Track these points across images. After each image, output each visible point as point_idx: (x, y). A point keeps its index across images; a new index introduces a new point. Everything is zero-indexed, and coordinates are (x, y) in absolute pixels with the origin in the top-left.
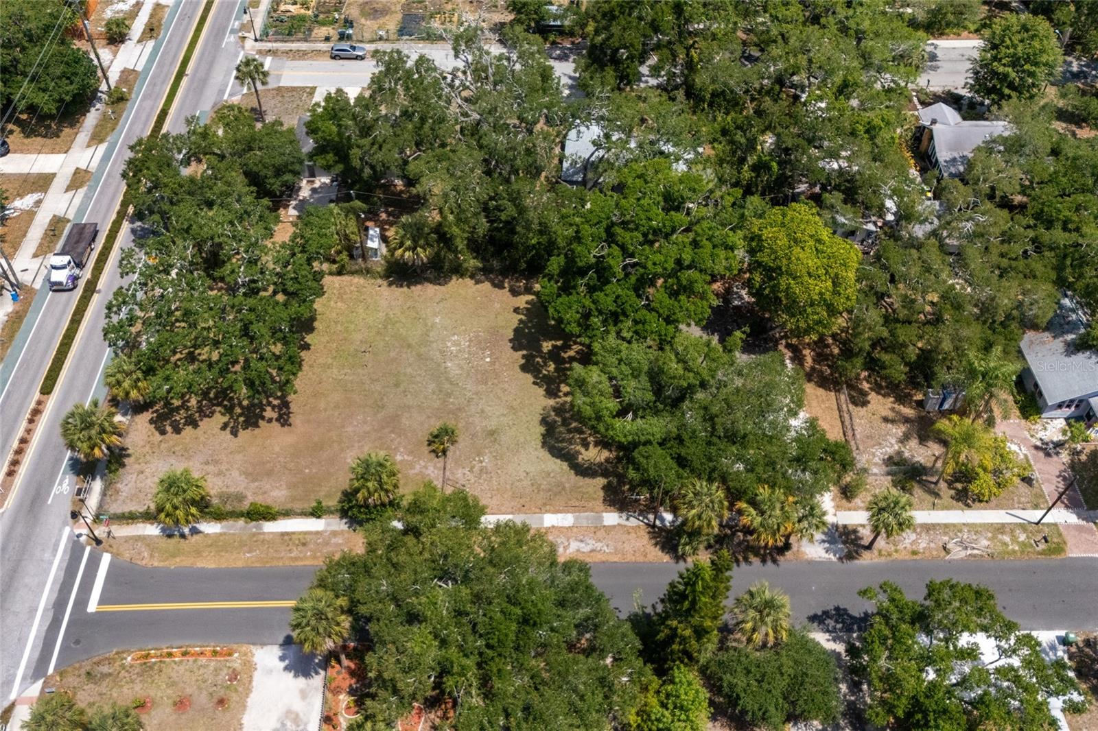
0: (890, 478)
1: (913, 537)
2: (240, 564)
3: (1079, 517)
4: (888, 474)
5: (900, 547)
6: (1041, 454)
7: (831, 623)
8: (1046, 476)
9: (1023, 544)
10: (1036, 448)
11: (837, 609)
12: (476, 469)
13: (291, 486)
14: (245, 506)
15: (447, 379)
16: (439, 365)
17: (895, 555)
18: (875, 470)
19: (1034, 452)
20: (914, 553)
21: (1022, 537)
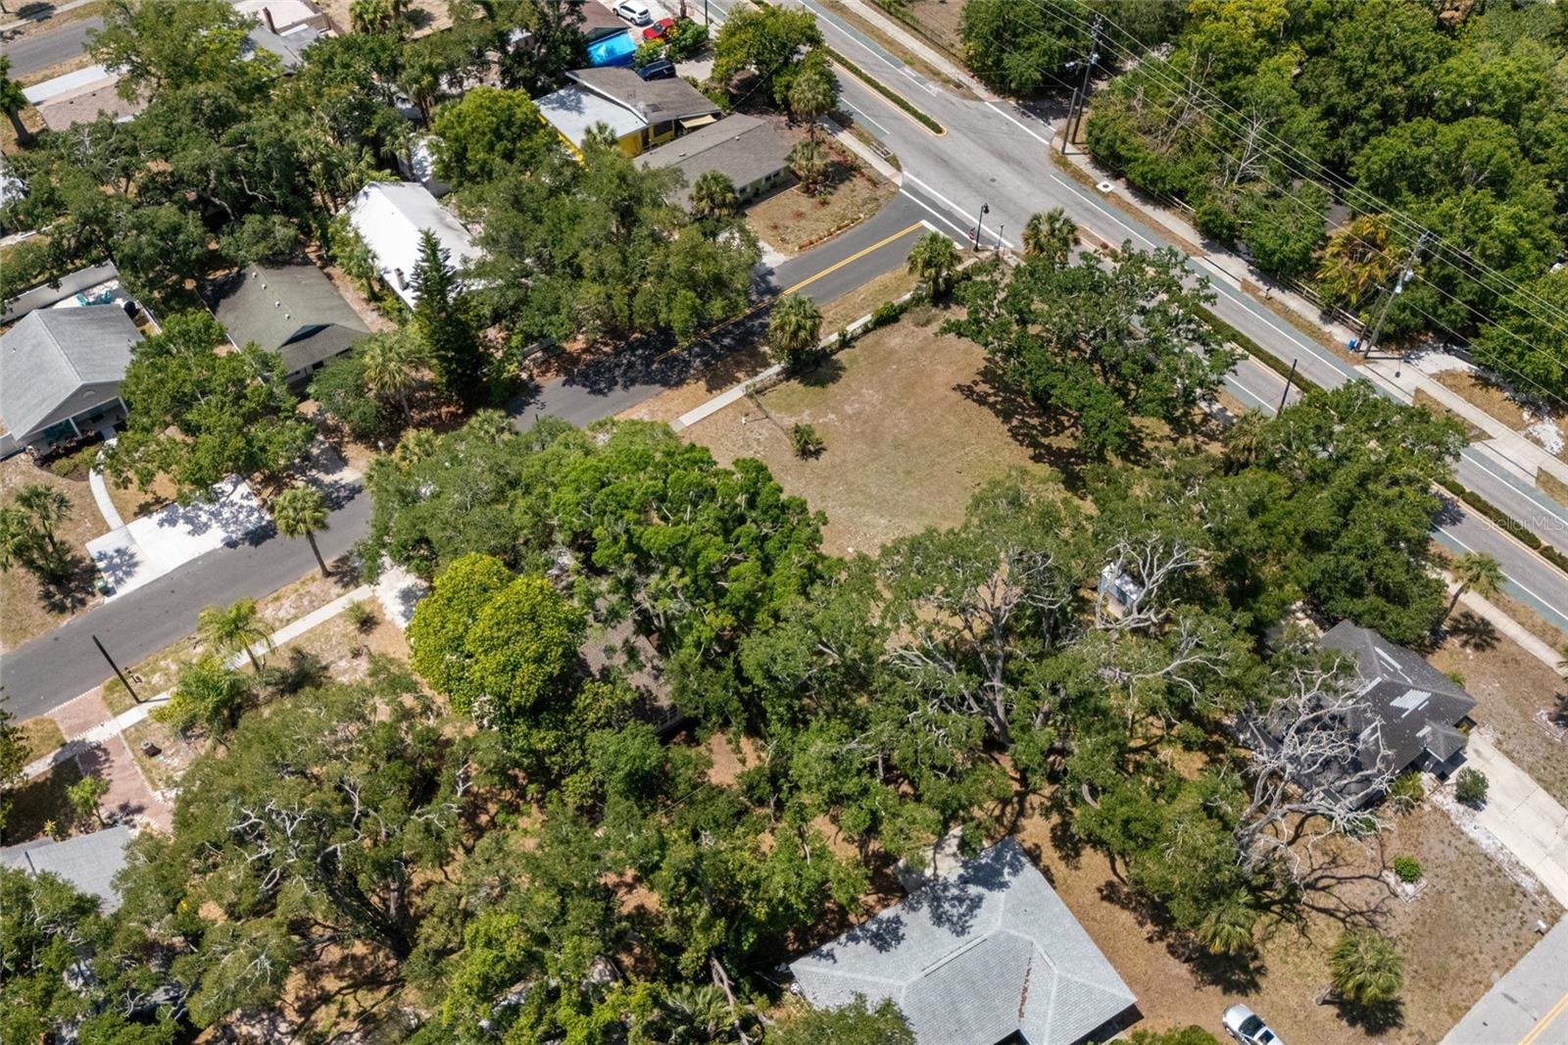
0: (324, 663)
1: (282, 614)
2: (861, 289)
3: (83, 743)
4: (326, 668)
5: (293, 597)
6: (134, 803)
7: (343, 494)
8: (128, 773)
9: (153, 672)
10: (140, 810)
11: (341, 507)
12: (755, 444)
13: (891, 352)
14: (906, 320)
15: (868, 506)
16: (892, 516)
17: (297, 585)
18: (343, 664)
19: (144, 801)
20: (277, 599)
21: (156, 679)
